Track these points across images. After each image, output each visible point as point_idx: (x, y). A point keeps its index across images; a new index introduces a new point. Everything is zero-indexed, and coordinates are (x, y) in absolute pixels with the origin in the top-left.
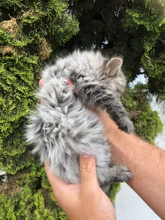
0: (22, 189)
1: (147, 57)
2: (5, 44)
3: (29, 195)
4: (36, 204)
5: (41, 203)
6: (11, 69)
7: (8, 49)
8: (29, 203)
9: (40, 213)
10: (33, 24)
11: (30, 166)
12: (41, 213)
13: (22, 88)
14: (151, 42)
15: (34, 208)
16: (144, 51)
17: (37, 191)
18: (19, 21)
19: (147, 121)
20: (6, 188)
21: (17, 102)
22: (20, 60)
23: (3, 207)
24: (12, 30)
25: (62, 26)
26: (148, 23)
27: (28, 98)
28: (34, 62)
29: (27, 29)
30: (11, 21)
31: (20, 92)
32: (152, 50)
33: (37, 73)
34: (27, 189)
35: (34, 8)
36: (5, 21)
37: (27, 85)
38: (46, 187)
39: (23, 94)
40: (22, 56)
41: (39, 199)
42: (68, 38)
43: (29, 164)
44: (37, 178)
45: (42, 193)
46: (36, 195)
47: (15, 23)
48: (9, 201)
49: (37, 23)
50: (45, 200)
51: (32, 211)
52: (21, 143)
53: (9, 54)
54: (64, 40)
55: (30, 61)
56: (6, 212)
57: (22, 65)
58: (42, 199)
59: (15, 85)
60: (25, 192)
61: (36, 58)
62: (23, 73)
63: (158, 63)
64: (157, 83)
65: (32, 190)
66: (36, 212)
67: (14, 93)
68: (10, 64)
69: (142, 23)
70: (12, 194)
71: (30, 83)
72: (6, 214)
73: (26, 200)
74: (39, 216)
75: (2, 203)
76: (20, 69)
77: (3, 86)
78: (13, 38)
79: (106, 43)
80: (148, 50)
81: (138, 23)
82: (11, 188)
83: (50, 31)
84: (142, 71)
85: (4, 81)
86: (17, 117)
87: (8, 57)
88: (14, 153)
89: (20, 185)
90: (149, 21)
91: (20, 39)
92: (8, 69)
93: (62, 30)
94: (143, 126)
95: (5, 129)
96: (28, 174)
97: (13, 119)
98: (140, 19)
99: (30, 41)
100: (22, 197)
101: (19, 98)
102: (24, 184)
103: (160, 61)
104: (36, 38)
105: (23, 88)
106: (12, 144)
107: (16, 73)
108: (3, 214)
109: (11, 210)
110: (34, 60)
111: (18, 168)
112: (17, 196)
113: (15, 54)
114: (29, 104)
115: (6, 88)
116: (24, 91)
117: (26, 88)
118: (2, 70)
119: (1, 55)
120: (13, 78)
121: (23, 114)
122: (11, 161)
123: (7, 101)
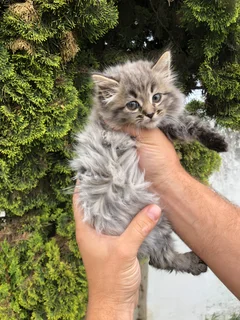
0: (30, 235)
1: (208, 67)
2: (17, 36)
3: (39, 244)
4: (49, 255)
5: (55, 254)
6: (23, 72)
7: (20, 44)
8: (39, 253)
9: (53, 266)
10: (57, 10)
11: (42, 206)
12: (56, 267)
13: (37, 100)
14: (215, 46)
15: (46, 259)
16: (203, 58)
17: (49, 240)
18: (37, 5)
19: (201, 153)
20: (9, 233)
21: (31, 119)
22: (36, 60)
23: (4, 259)
24: (26, 18)
25: (95, 16)
26: (212, 20)
27: (45, 114)
28: (56, 65)
29: (47, 17)
30: (26, 4)
31: (35, 106)
32: (215, 57)
33: (58, 80)
34: (37, 236)
36: (19, 4)
37: (44, 95)
38: (63, 234)
39: (39, 108)
40: (39, 55)
41: (52, 248)
42: (102, 32)
43: (40, 203)
44: (50, 222)
45: (57, 242)
46: (49, 244)
47: (32, 7)
48: (13, 250)
49: (62, 9)
50: (60, 251)
51: (43, 264)
52: (32, 174)
53: (22, 51)
54: (97, 36)
55: (50, 62)
56: (8, 264)
57: (38, 67)
58: (56, 249)
59: (29, 95)
60: (34, 239)
61: (58, 59)
62: (39, 79)
63: (221, 76)
64: (217, 103)
65: (44, 237)
66: (48, 265)
67: (27, 106)
68: (23, 65)
69: (204, 19)
70: (17, 241)
71: (48, 93)
72: (8, 268)
73: (35, 250)
74: (52, 270)
75: (3, 253)
76: (37, 73)
77: (13, 95)
78: (28, 29)
79: (151, 39)
80: (210, 56)
81: (200, 20)
82: (16, 234)
83: (79, 22)
84: (199, 85)
85: (14, 89)
86: (30, 139)
87: (20, 56)
88: (23, 187)
89: (27, 230)
90: (214, 17)
91: (37, 31)
92: (18, 72)
93: (95, 21)
94: (195, 160)
95: (14, 155)
96: (38, 217)
97: (24, 142)
98: (202, 13)
99: (51, 35)
100: (30, 246)
101: (34, 114)
102: (33, 229)
103: (225, 73)
104: (60, 31)
105: (39, 100)
106: (20, 175)
107: (31, 79)
108: (5, 267)
109: (15, 262)
110: (55, 62)
111: (26, 208)
112: (24, 244)
113: (30, 52)
114: (46, 123)
115: (16, 99)
116: (40, 103)
117: (43, 100)
118: (11, 73)
119: (10, 52)
120: (25, 85)
121: (38, 135)
122: (19, 198)
123: (16, 117)
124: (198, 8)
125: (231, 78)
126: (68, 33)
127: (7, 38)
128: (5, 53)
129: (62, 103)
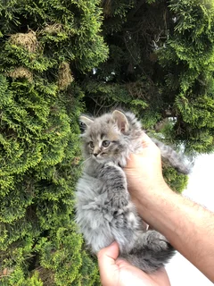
0: (12, 270)
1: (184, 98)
2: (19, 64)
3: (21, 280)
6: (21, 99)
7: (22, 72)
10: (60, 42)
11: (26, 236)
13: (34, 128)
14: (189, 80)
16: (179, 91)
17: (32, 273)
18: (40, 37)
21: (26, 146)
24: (29, 48)
26: (191, 59)
27: (41, 141)
28: (53, 93)
29: (49, 48)
30: (30, 35)
31: (31, 133)
32: (189, 90)
34: (19, 271)
35: (64, 23)
36: (23, 35)
37: (40, 123)
38: (48, 266)
39: (35, 136)
40: (39, 83)
41: (36, 283)
43: (24, 233)
45: (40, 275)
46: (32, 279)
47: (35, 38)
49: (65, 42)
52: (20, 203)
53: (22, 79)
55: (49, 91)
57: (37, 95)
58: (40, 283)
59: (26, 122)
60: (15, 275)
61: (56, 87)
62: (38, 107)
63: (195, 107)
65: (25, 271)
67: (24, 134)
68: (21, 92)
69: (185, 58)
71: (45, 120)
76: (34, 100)
77: (10, 122)
78: (32, 59)
80: (185, 90)
81: (182, 58)
83: (78, 54)
85: (11, 117)
86: (26, 167)
87: (20, 84)
88: (11, 219)
89: (8, 266)
90: (193, 57)
91: (39, 61)
92: (16, 99)
93: (92, 55)
95: (7, 185)
96: (21, 249)
97: (19, 171)
98: (184, 53)
99: (52, 65)
100: (11, 283)
101: (30, 141)
102: (15, 263)
103: (197, 104)
105: (36, 127)
106: (8, 205)
107: (28, 106)
110: (52, 90)
112: (5, 282)
113: (30, 80)
114: (42, 151)
115: (13, 126)
116: (37, 131)
117: (39, 128)
118: (10, 100)
119: (10, 80)
120: (23, 112)
121: (34, 164)
122: (5, 231)
123: (12, 145)
124: (181, 49)
125: (202, 108)
126: (67, 64)
127: (8, 65)
128: (5, 80)
129: (57, 130)
